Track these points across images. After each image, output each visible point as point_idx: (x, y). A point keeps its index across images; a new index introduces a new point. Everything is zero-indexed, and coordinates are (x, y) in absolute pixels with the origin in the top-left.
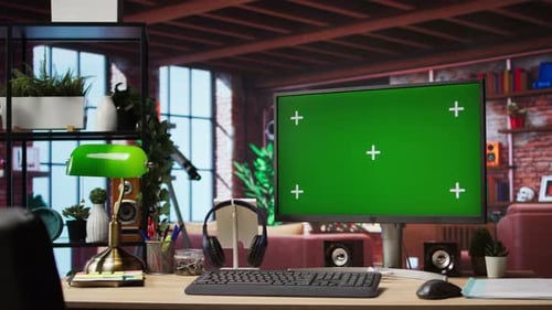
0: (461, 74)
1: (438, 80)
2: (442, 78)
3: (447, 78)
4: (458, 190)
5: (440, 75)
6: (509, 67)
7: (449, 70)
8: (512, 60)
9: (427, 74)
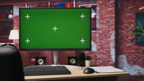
0: (35, 5)
1: (28, 7)
2: (30, 6)
3: (31, 6)
4: (83, 41)
5: (29, 5)
6: (49, 4)
7: (31, 4)
8: (50, 2)
9: (25, 5)
